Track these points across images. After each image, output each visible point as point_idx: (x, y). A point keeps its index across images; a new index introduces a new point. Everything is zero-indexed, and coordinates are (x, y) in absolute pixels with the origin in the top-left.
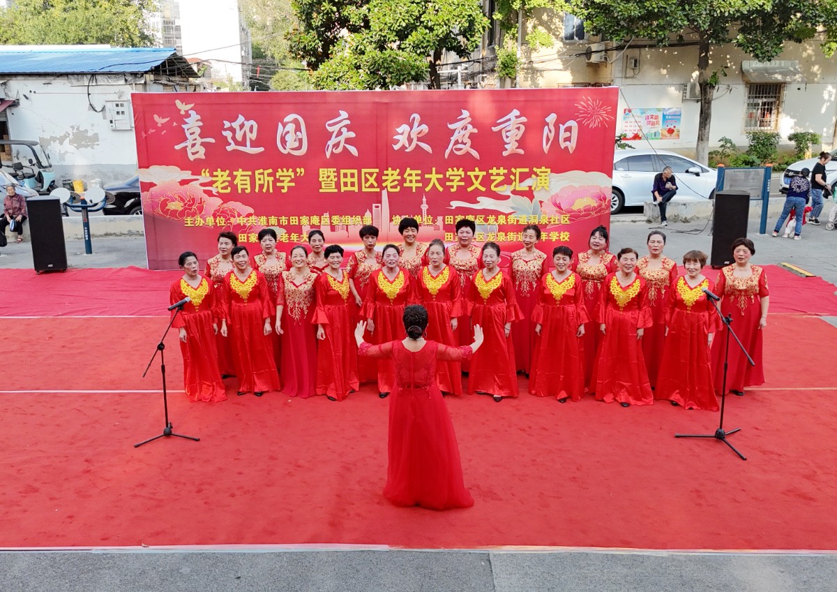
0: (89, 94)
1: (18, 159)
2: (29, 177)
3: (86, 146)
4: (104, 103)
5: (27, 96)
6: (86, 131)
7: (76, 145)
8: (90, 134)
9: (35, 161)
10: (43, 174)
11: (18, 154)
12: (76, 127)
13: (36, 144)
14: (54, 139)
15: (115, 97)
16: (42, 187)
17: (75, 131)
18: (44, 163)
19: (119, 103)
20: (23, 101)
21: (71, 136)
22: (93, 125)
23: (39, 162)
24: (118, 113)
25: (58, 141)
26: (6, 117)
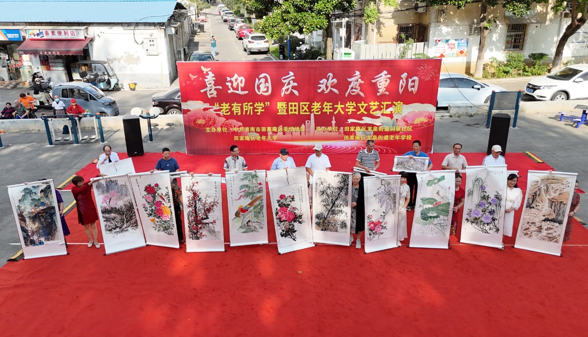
0: (134, 34)
1: (96, 71)
2: (103, 82)
3: (133, 64)
4: (143, 40)
5: (99, 35)
6: (133, 55)
7: (127, 63)
8: (135, 56)
9: (105, 73)
10: (111, 80)
11: (96, 68)
12: (127, 53)
13: (105, 63)
14: (115, 59)
15: (149, 36)
16: (110, 87)
17: (127, 55)
18: (111, 73)
19: (151, 40)
20: (97, 38)
21: (125, 58)
22: (136, 52)
23: (108, 74)
24: (150, 45)
25: (117, 60)
26: (88, 47)
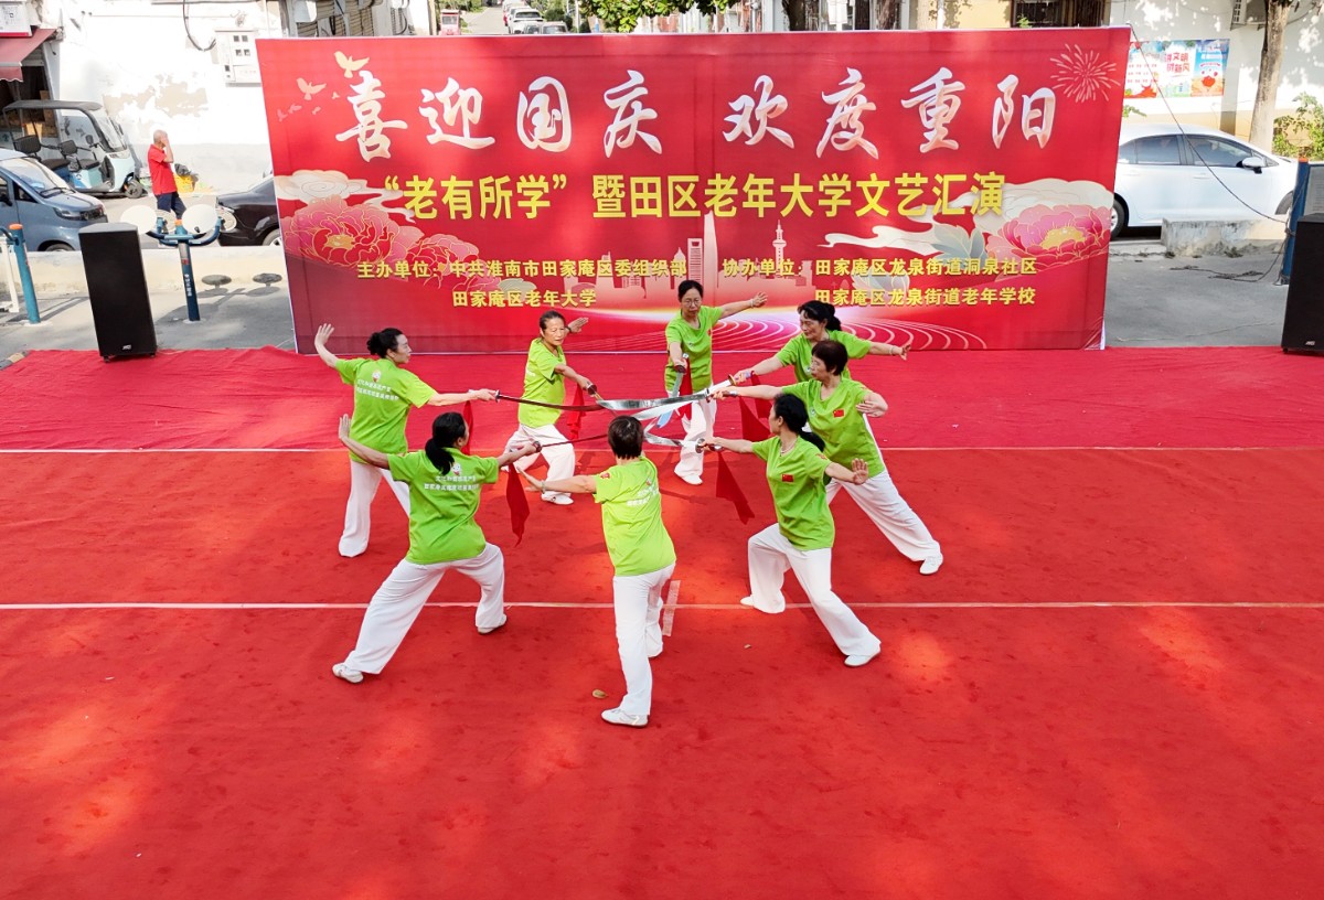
0: (186, 18)
1: (68, 133)
2: (89, 167)
3: (186, 112)
4: (214, 35)
5: (78, 22)
6: (184, 85)
7: (167, 109)
8: (191, 90)
9: (97, 140)
10: (113, 161)
11: (67, 125)
12: (166, 78)
13: (96, 107)
14: (127, 98)
15: (232, 24)
16: (113, 184)
17: (165, 84)
18: (115, 142)
19: (240, 35)
20: (70, 30)
21: (158, 94)
22: (195, 74)
23: (105, 142)
24: (238, 52)
25: (135, 103)
26: (43, 58)
